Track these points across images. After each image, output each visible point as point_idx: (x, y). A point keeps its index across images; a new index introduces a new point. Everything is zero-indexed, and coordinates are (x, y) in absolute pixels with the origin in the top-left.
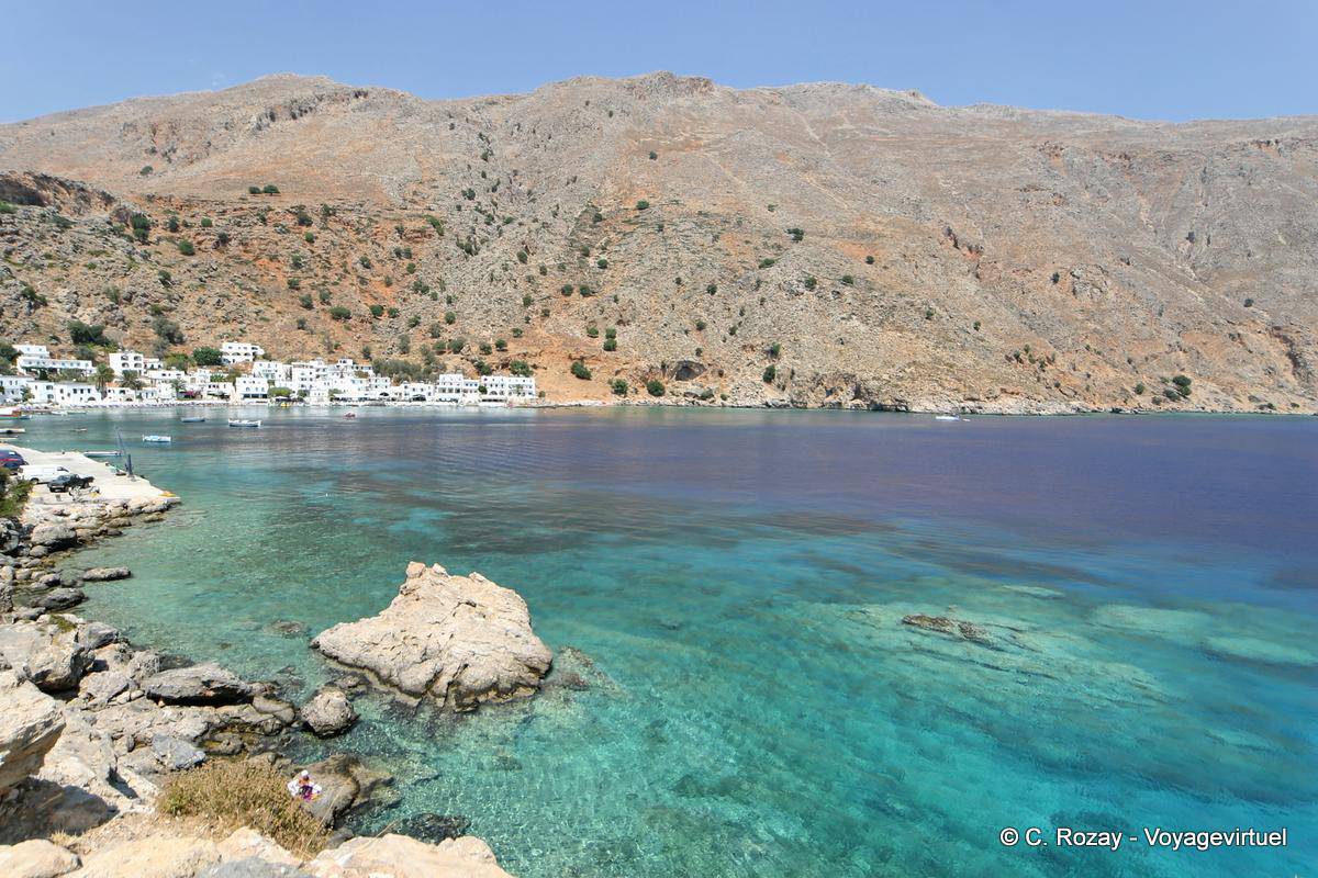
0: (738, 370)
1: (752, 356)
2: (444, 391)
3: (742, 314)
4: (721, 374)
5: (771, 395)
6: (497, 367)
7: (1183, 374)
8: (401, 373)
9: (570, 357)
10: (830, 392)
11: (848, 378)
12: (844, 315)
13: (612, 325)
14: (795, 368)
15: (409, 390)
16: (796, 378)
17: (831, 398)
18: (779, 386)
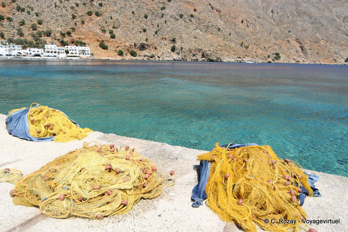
0: (161, 47)
1: (166, 42)
2: (48, 52)
3: (158, 27)
4: (156, 48)
5: (175, 56)
6: (70, 43)
8: (25, 45)
9: (98, 40)
11: (200, 50)
13: (111, 28)
14: (183, 46)
16: (183, 50)
17: (194, 57)
18: (177, 53)
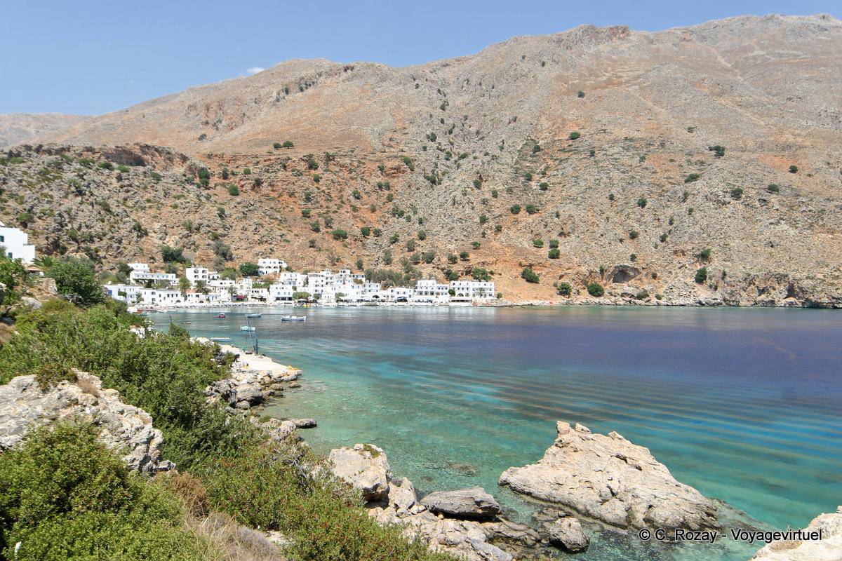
0: (670, 272)
1: (683, 260)
2: (421, 294)
3: (671, 223)
4: (654, 276)
5: (704, 294)
6: (462, 274)
8: (388, 280)
9: (520, 265)
10: (762, 291)
11: (780, 278)
12: (772, 221)
13: (554, 236)
14: (726, 270)
15: (394, 294)
16: (728, 279)
17: (763, 296)
18: (711, 286)
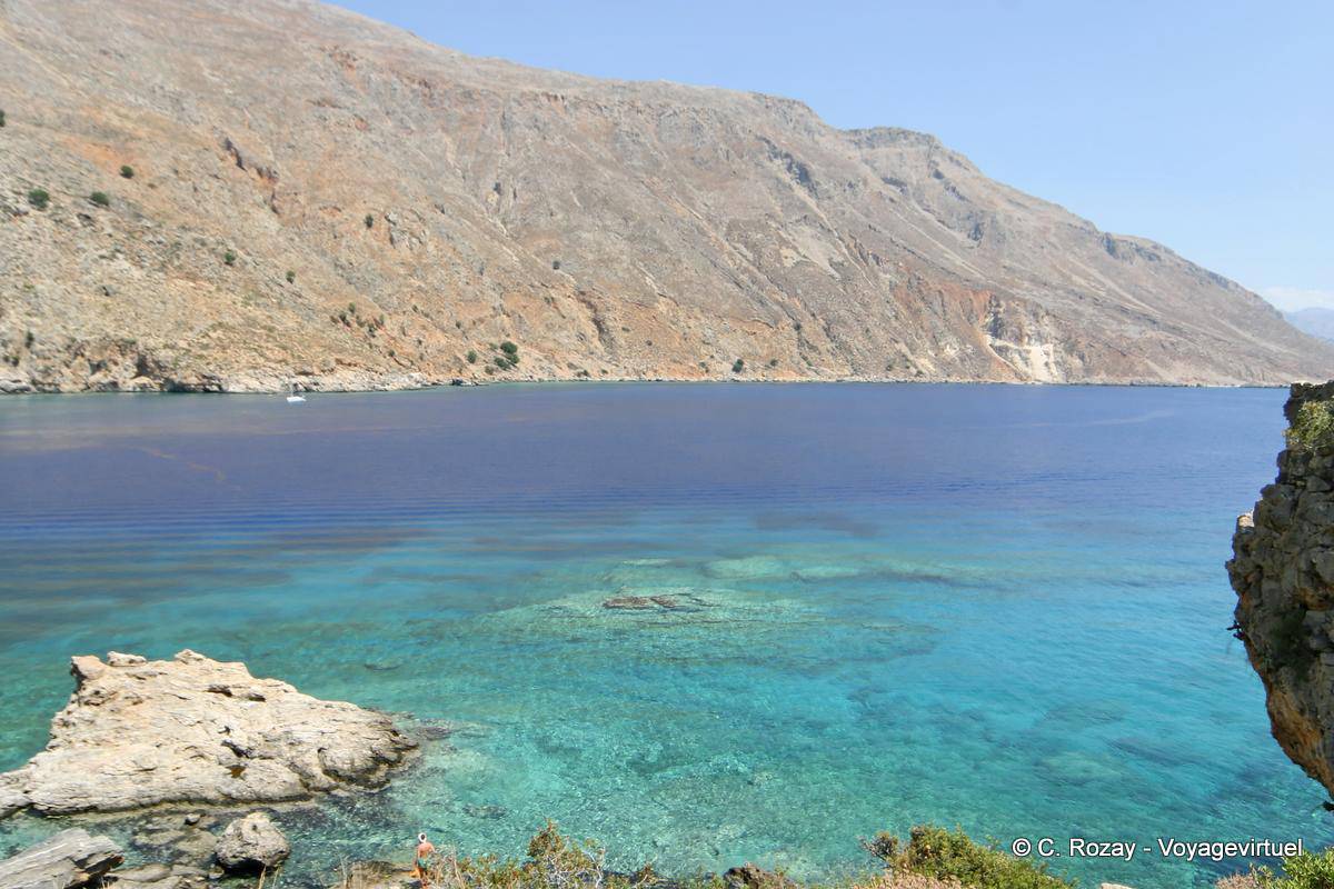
7: (508, 340)
10: (96, 368)
11: (125, 346)
12: (104, 252)
14: (33, 331)
16: (37, 346)
17: (99, 376)
